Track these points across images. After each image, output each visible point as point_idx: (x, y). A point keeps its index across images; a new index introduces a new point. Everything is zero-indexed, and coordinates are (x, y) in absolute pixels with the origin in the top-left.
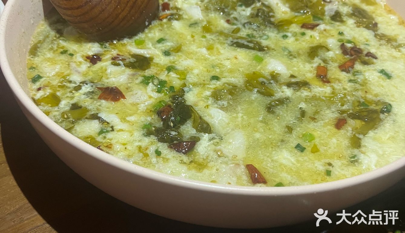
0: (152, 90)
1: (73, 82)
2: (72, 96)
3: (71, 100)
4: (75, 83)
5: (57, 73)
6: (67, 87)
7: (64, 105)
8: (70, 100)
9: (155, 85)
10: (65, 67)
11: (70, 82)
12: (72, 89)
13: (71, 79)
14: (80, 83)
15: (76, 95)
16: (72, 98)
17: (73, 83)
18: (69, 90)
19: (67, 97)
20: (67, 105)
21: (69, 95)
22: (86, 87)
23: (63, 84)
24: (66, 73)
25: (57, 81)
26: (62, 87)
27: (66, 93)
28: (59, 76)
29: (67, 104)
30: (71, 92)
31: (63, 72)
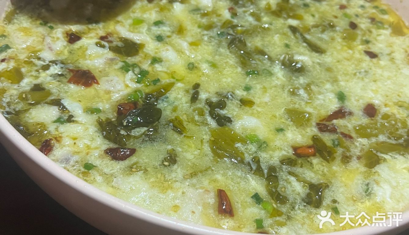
0: (131, 79)
1: (42, 59)
2: (38, 75)
3: (36, 79)
4: (44, 61)
5: (28, 46)
6: (34, 64)
7: (26, 84)
8: (34, 80)
9: (136, 74)
10: (39, 41)
11: (39, 59)
12: (39, 67)
13: (41, 56)
14: (50, 62)
15: (42, 75)
16: (37, 77)
17: (42, 61)
18: (36, 68)
19: (32, 76)
20: (28, 85)
21: (34, 73)
22: (55, 68)
23: (30, 60)
24: (38, 48)
25: (26, 55)
26: (29, 63)
27: (31, 71)
28: (28, 50)
29: (30, 83)
30: (37, 71)
31: (35, 46)
